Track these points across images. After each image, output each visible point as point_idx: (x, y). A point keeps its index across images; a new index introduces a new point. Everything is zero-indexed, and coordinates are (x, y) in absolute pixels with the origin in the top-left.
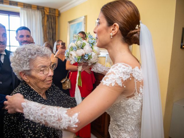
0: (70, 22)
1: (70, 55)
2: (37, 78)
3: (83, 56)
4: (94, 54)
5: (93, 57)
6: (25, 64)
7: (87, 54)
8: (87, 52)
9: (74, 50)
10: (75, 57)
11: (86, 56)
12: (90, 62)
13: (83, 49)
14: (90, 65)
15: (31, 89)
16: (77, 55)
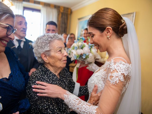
0: (79, 19)
1: (71, 53)
2: (56, 57)
3: (81, 55)
4: (91, 55)
5: (90, 57)
6: (46, 46)
7: (85, 54)
8: (85, 52)
9: (75, 49)
10: (75, 55)
11: (84, 55)
12: (87, 61)
13: (82, 49)
14: (86, 63)
15: (48, 70)
16: (77, 53)
